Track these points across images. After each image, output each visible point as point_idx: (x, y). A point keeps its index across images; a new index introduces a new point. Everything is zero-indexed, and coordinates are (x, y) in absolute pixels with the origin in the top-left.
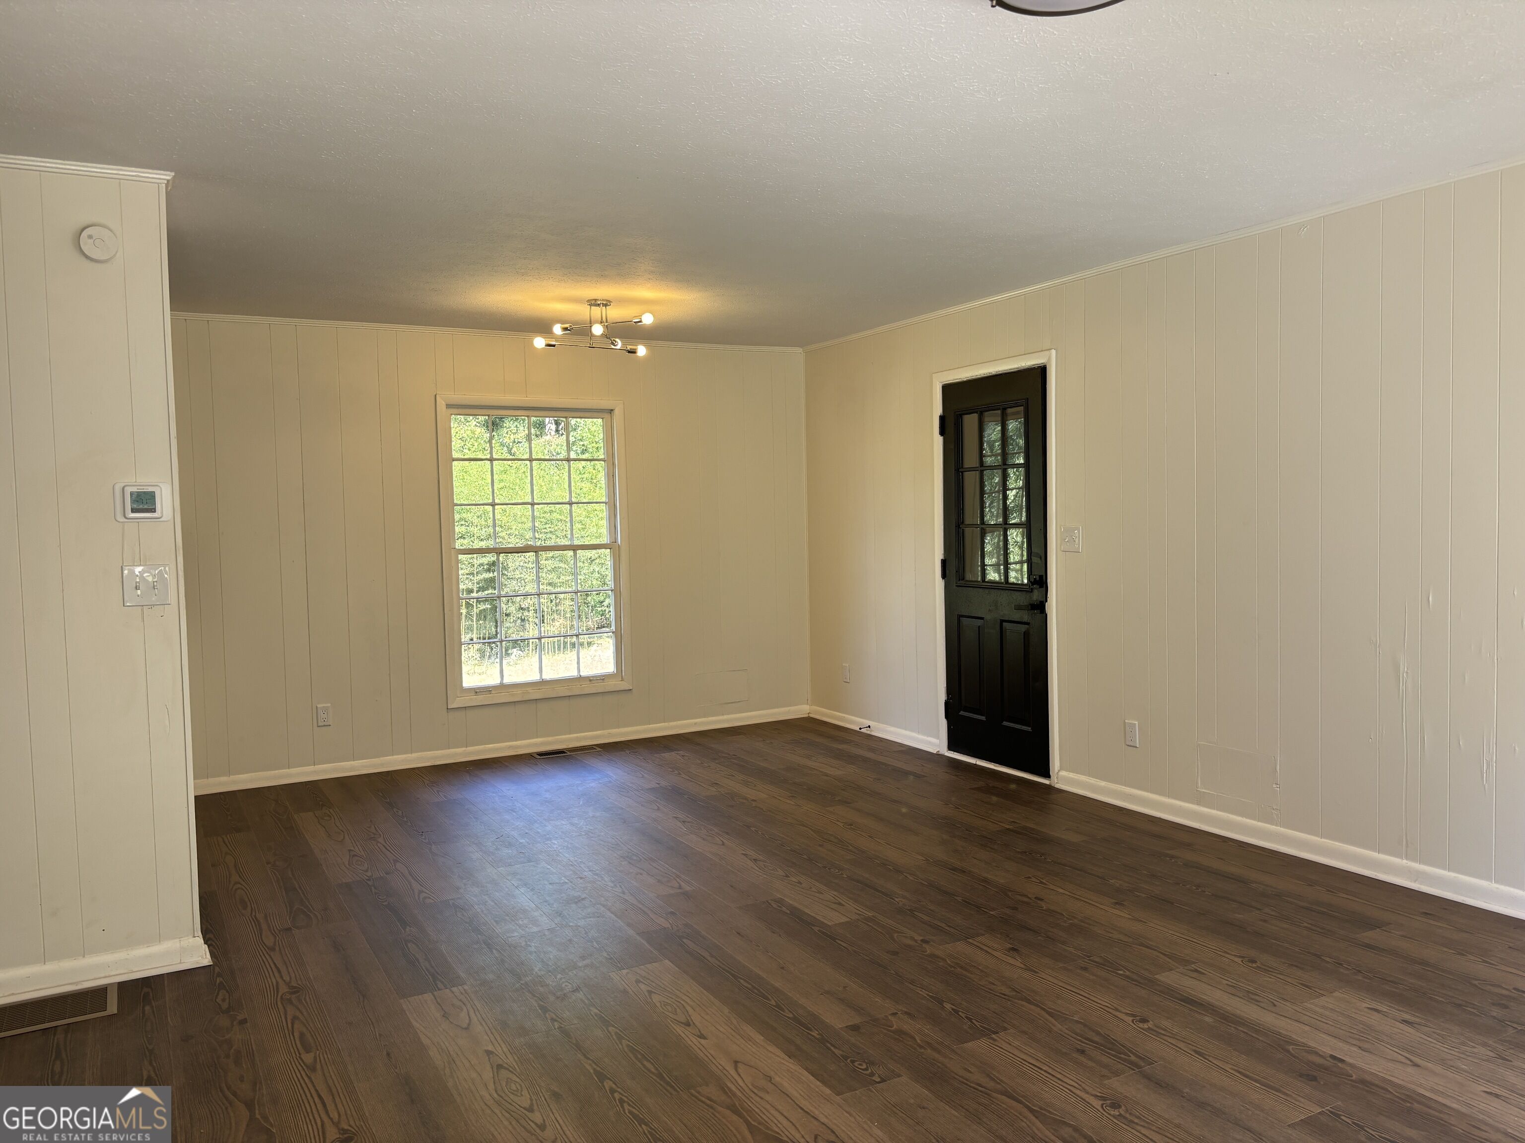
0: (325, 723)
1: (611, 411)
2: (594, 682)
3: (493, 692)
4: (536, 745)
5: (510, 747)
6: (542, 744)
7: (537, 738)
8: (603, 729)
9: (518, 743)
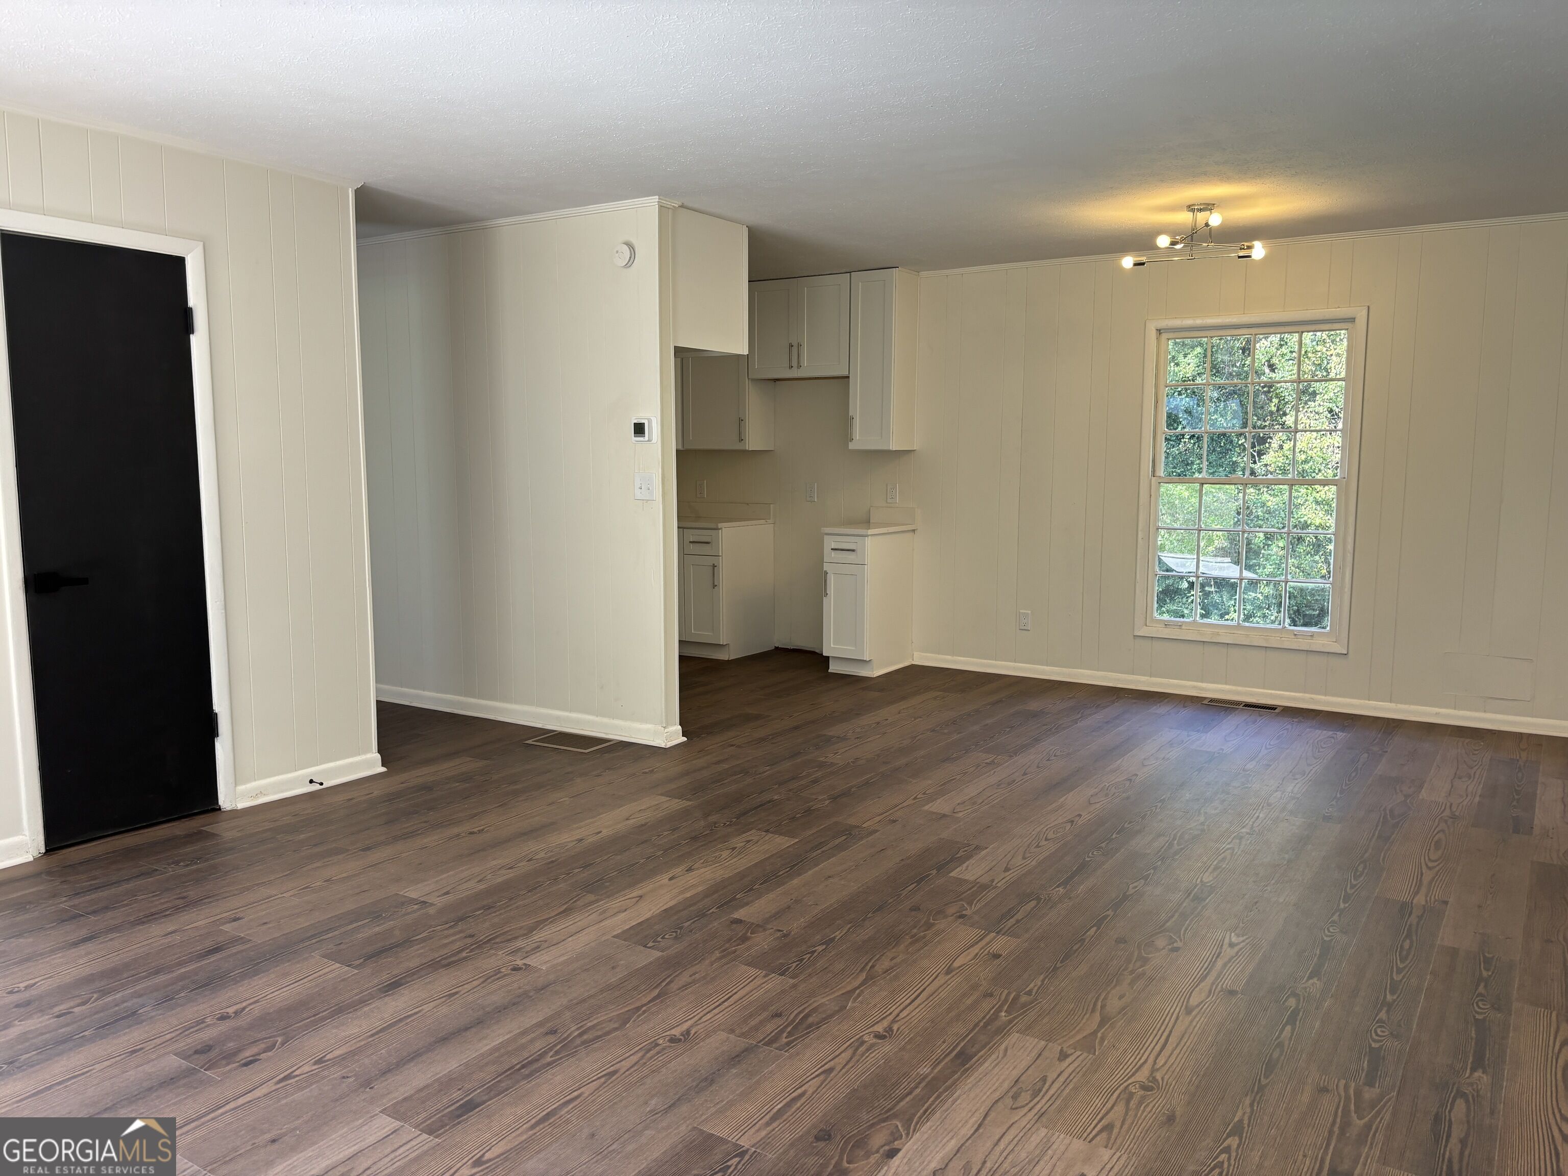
0: (1025, 628)
1: (1352, 320)
2: (1299, 637)
3: (1183, 627)
4: (1222, 691)
5: (1194, 687)
6: (1229, 692)
7: (1226, 684)
8: (1305, 692)
9: (1204, 685)
